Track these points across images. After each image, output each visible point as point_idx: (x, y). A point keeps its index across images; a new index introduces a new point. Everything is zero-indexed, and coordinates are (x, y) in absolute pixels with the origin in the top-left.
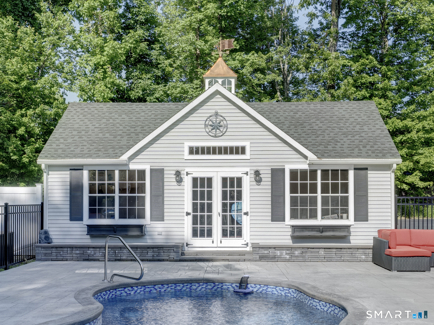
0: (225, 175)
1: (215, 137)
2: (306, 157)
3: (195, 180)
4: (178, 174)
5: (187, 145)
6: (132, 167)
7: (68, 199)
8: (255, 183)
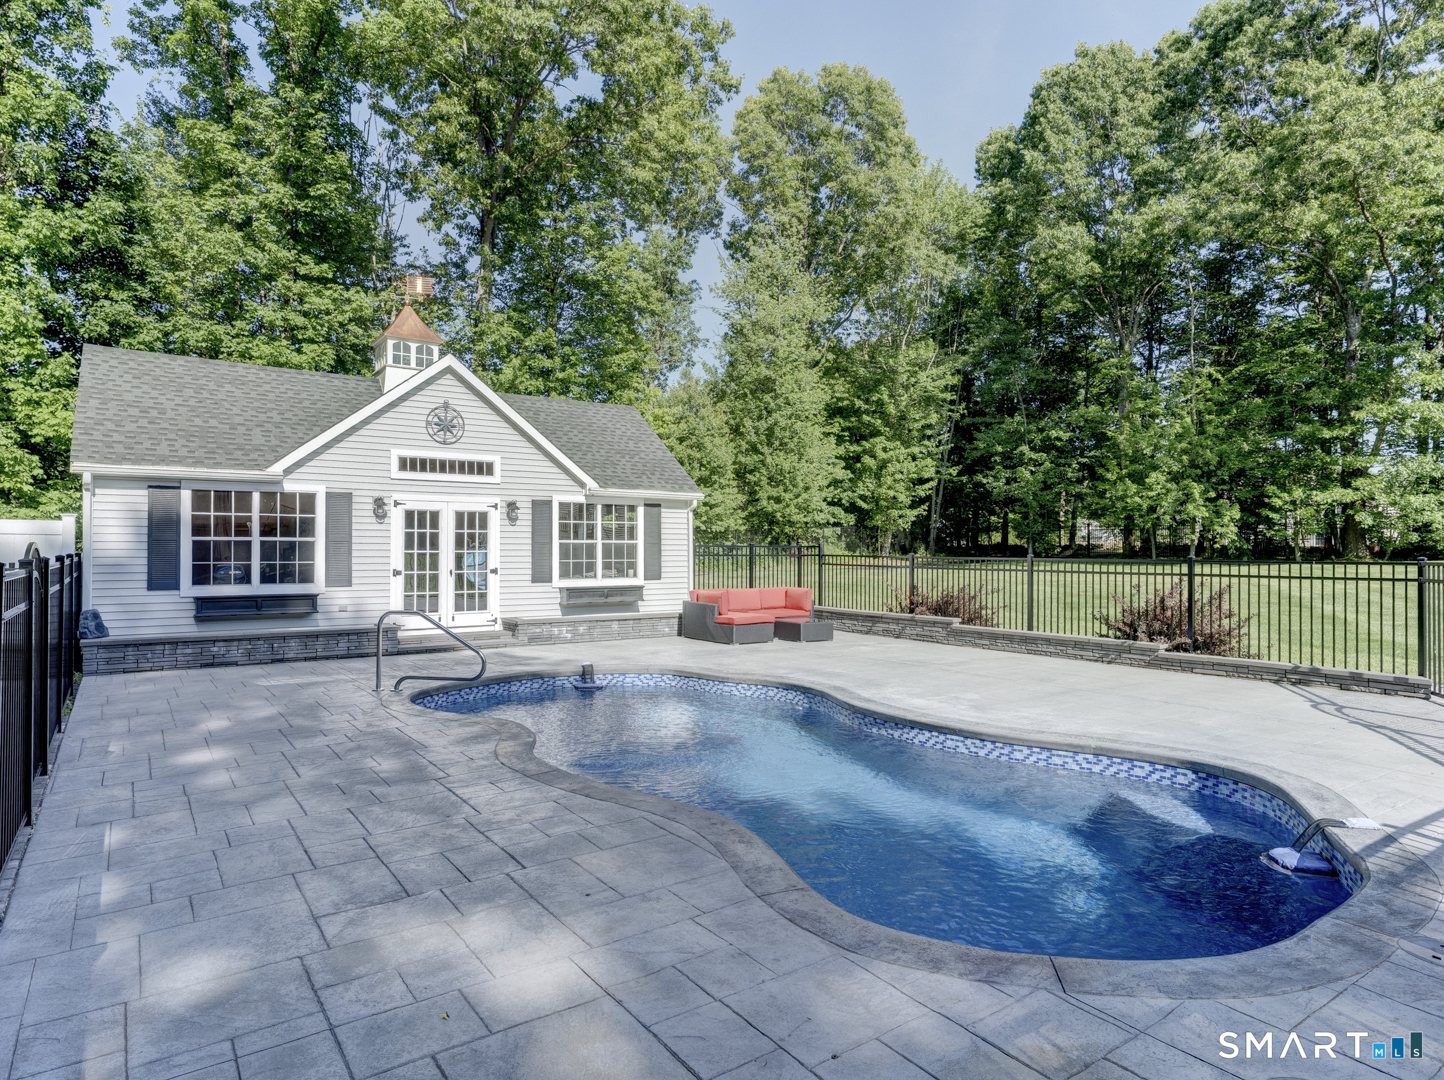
0: (461, 508)
1: (444, 443)
2: (582, 485)
3: (409, 515)
4: (379, 503)
5: (396, 453)
6: (289, 486)
7: (145, 546)
8: (507, 522)
